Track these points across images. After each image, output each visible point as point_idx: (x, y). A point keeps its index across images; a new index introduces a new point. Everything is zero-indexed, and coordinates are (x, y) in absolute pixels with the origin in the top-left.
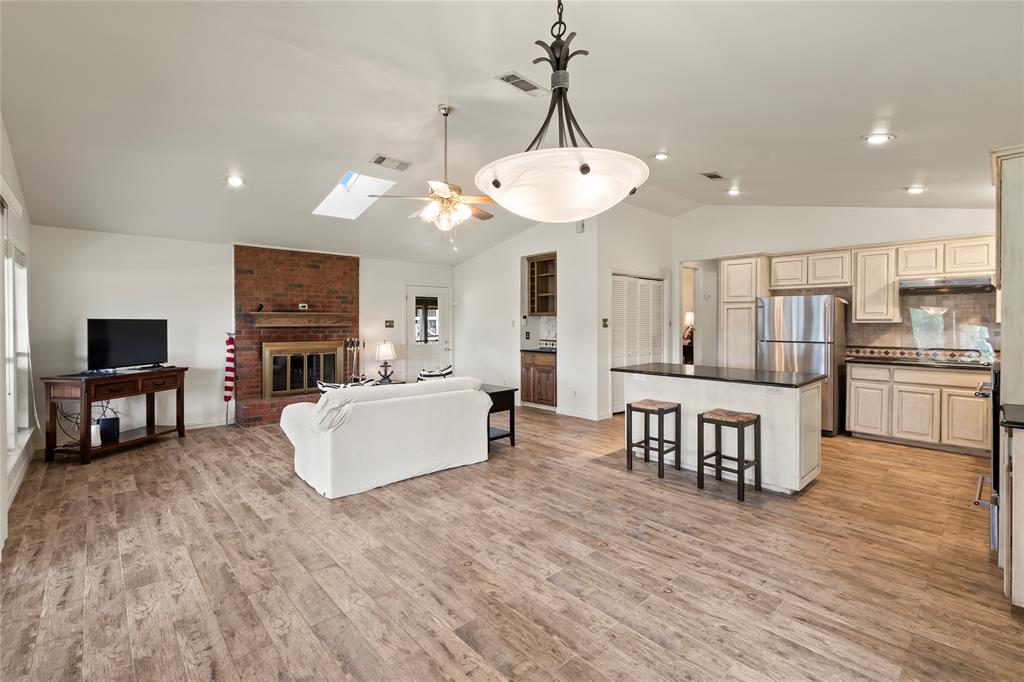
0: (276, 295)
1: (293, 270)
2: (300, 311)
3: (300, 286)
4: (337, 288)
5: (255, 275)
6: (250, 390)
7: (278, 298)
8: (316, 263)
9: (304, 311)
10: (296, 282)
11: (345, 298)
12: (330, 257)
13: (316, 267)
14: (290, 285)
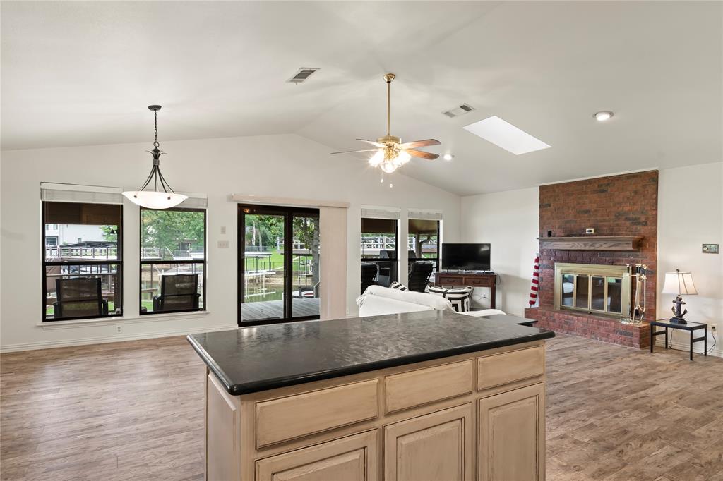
0: (568, 222)
1: (580, 198)
2: (587, 235)
3: (587, 212)
4: (627, 209)
5: (552, 207)
6: (548, 300)
7: (568, 225)
8: (604, 187)
9: (592, 235)
10: (584, 209)
11: (636, 219)
12: (618, 178)
13: (603, 191)
14: (578, 213)
